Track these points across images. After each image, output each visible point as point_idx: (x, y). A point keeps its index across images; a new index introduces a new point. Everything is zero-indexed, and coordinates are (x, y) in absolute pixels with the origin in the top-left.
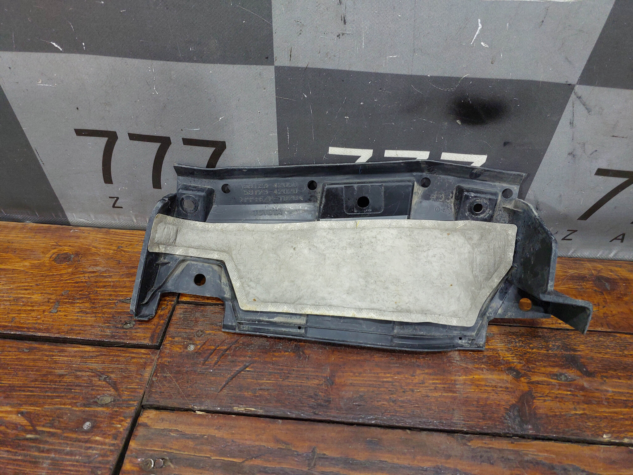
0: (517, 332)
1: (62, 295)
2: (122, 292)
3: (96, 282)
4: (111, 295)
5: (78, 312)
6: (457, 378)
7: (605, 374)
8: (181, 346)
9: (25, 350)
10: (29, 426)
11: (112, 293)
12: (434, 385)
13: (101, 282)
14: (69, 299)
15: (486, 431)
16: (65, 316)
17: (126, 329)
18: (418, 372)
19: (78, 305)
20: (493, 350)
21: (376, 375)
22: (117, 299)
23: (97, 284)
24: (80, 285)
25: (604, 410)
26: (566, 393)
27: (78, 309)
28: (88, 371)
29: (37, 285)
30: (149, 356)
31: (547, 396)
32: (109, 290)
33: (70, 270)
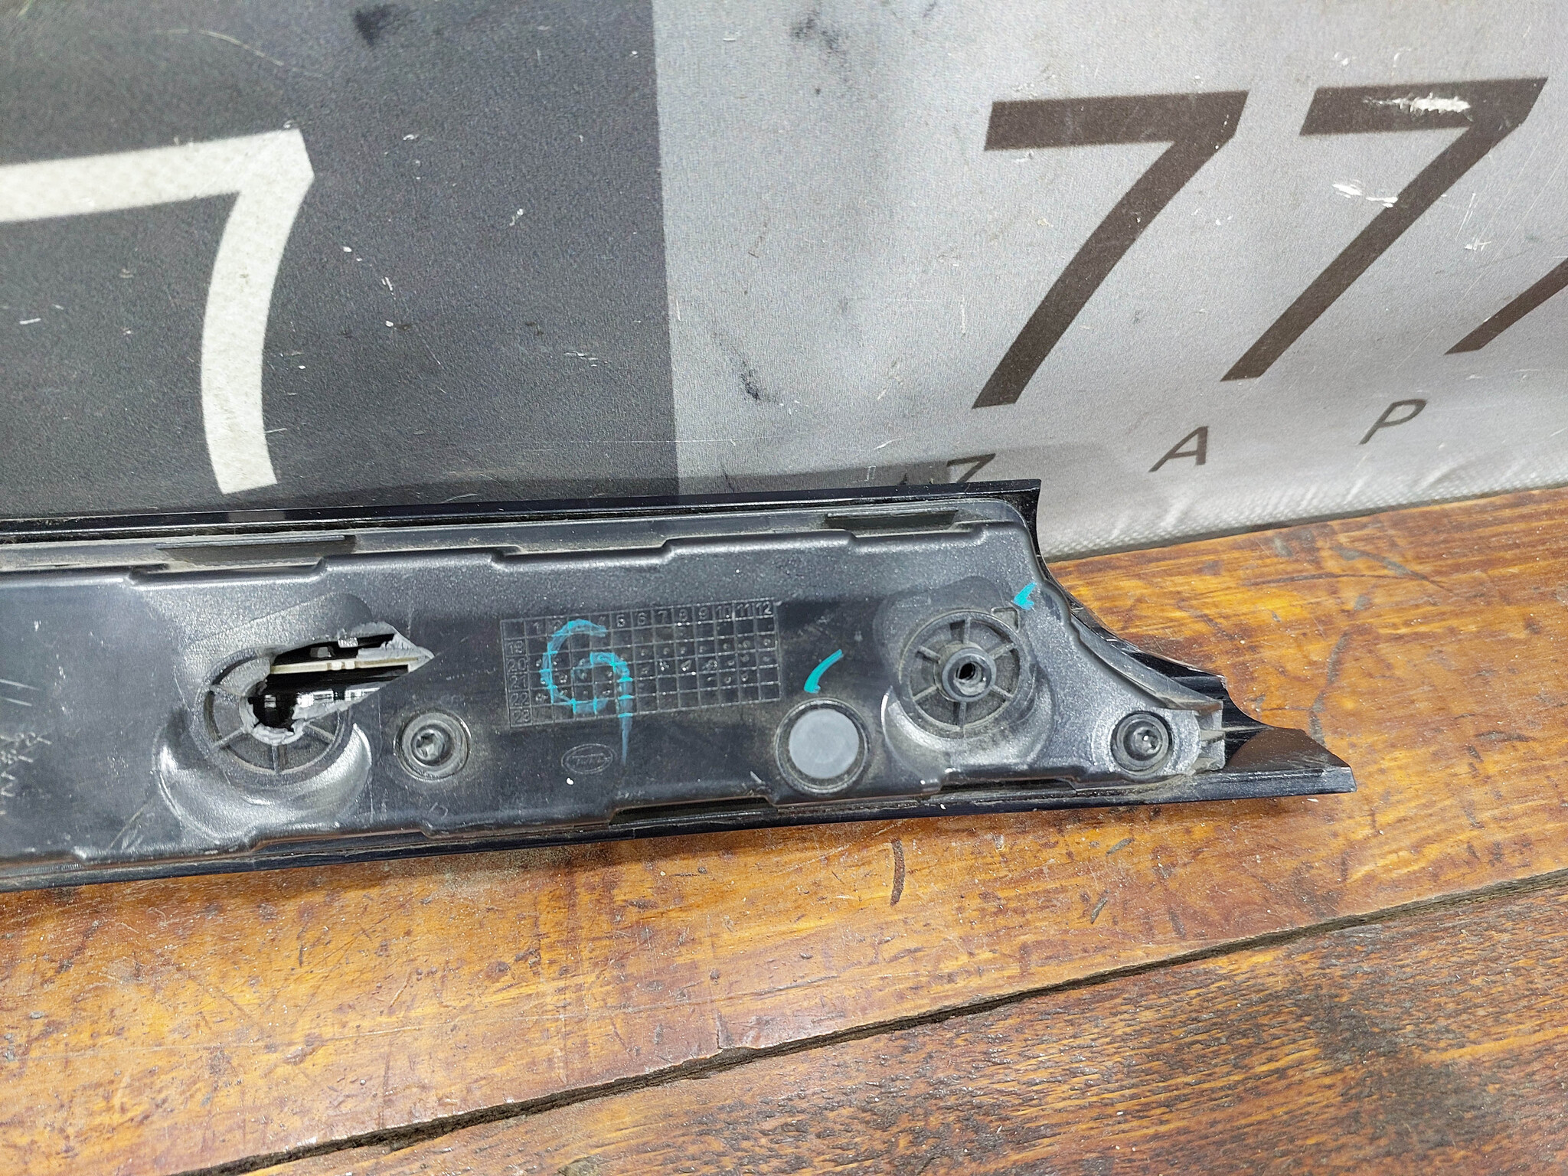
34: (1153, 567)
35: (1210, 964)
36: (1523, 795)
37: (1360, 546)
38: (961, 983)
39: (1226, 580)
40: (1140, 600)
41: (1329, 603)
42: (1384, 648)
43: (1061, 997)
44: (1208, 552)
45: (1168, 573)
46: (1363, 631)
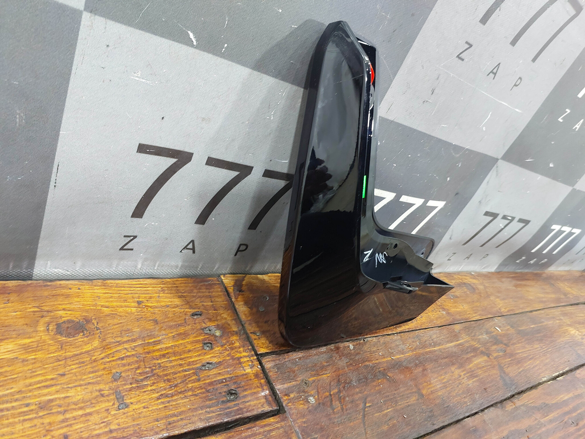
1: (116, 381)
2: (191, 357)
4: (181, 365)
8: (302, 402)
11: (181, 362)
13: (154, 351)
19: (149, 388)
22: (193, 369)
23: (151, 354)
24: (129, 361)
27: (154, 393)
30: (282, 424)
32: (174, 358)
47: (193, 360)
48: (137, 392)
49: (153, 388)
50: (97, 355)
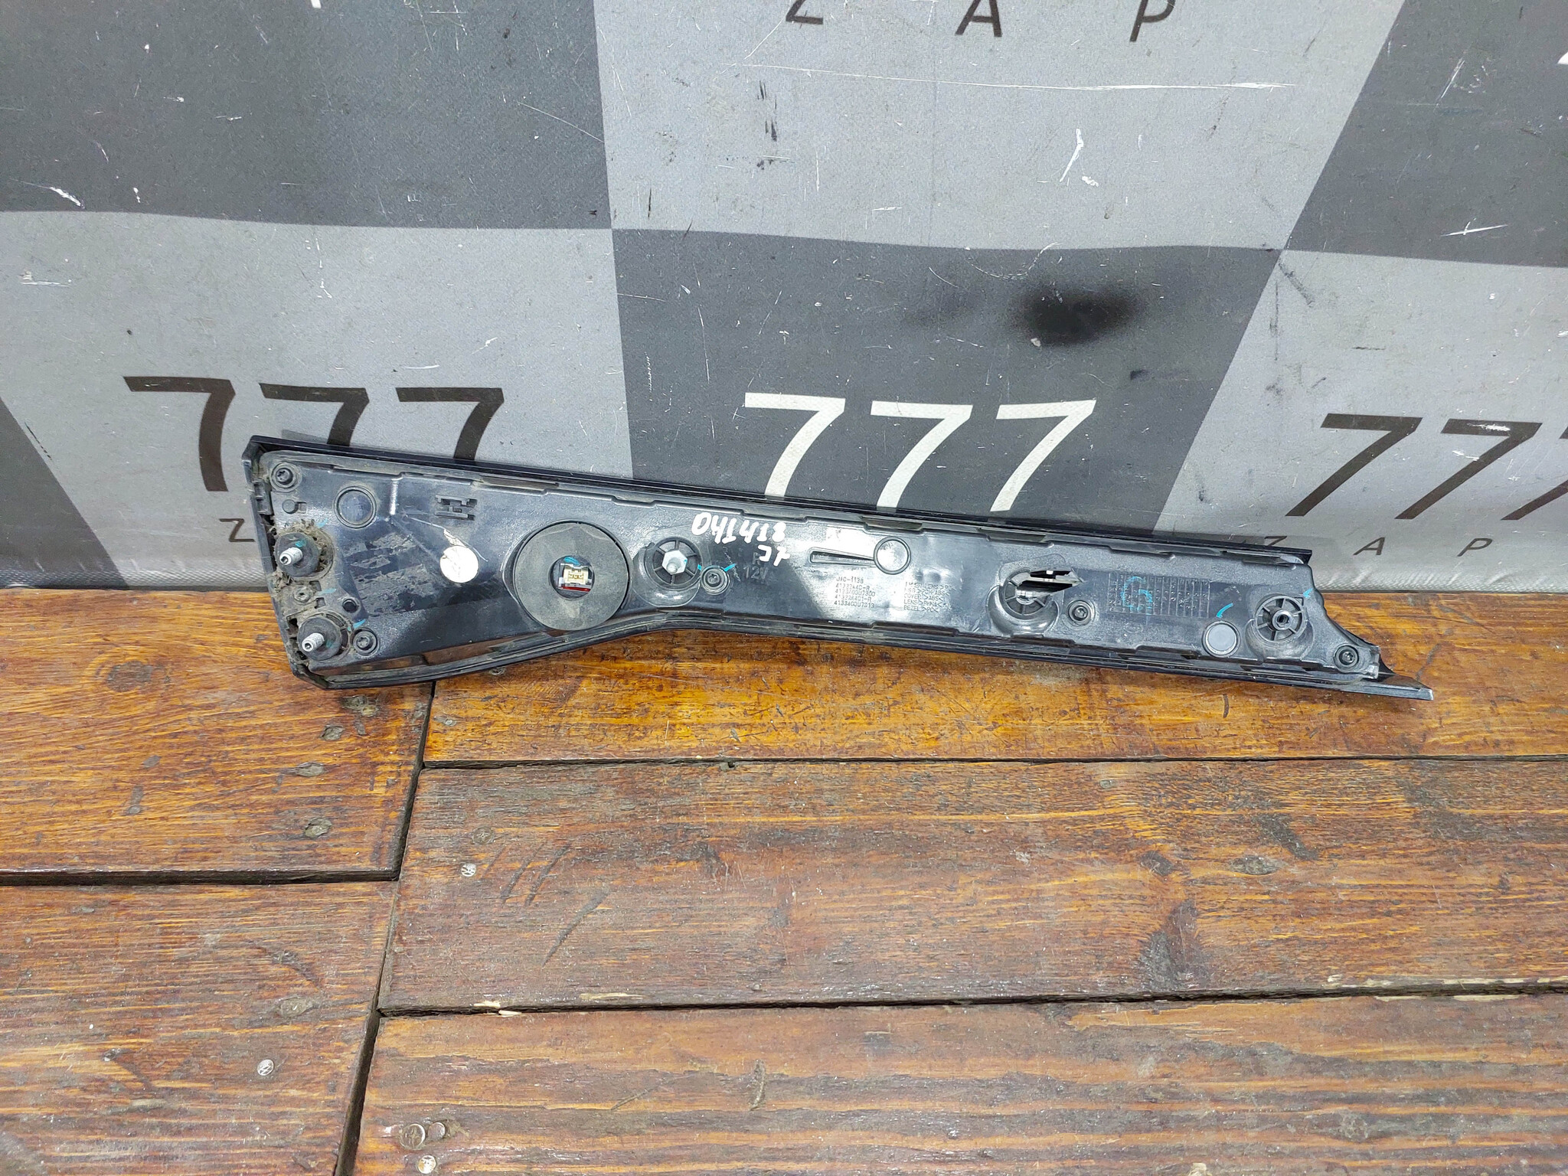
0: (1162, 774)
1: (146, 770)
2: (287, 749)
3: (221, 731)
4: (261, 760)
5: (192, 808)
6: (1043, 885)
7: (1335, 851)
8: (445, 869)
9: (85, 910)
10: (134, 1080)
11: (263, 755)
12: (995, 906)
13: (232, 729)
14: (165, 778)
15: (1102, 992)
16: (162, 818)
17: (311, 839)
18: (963, 879)
19: (187, 790)
20: (1114, 817)
21: (876, 895)
22: (277, 770)
23: (224, 735)
24: (182, 741)
25: (1331, 926)
26: (1259, 898)
27: (190, 799)
28: (242, 946)
29: (78, 748)
30: (375, 898)
31: (1223, 908)
32: (256, 747)
33: (151, 706)
34: (1347, 601)
35: (1361, 762)
36: (1514, 724)
37: (1452, 606)
38: (1253, 750)
39: (1382, 612)
40: (1339, 615)
41: (1433, 630)
42: (1457, 654)
43: (1296, 762)
44: (1375, 599)
45: (1353, 605)
46: (1446, 644)
47: (289, 754)
48: (166, 794)
49: (194, 790)
50: (143, 724)
